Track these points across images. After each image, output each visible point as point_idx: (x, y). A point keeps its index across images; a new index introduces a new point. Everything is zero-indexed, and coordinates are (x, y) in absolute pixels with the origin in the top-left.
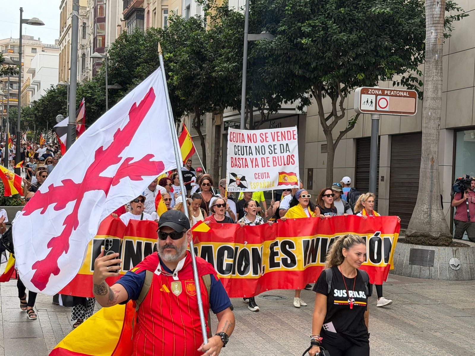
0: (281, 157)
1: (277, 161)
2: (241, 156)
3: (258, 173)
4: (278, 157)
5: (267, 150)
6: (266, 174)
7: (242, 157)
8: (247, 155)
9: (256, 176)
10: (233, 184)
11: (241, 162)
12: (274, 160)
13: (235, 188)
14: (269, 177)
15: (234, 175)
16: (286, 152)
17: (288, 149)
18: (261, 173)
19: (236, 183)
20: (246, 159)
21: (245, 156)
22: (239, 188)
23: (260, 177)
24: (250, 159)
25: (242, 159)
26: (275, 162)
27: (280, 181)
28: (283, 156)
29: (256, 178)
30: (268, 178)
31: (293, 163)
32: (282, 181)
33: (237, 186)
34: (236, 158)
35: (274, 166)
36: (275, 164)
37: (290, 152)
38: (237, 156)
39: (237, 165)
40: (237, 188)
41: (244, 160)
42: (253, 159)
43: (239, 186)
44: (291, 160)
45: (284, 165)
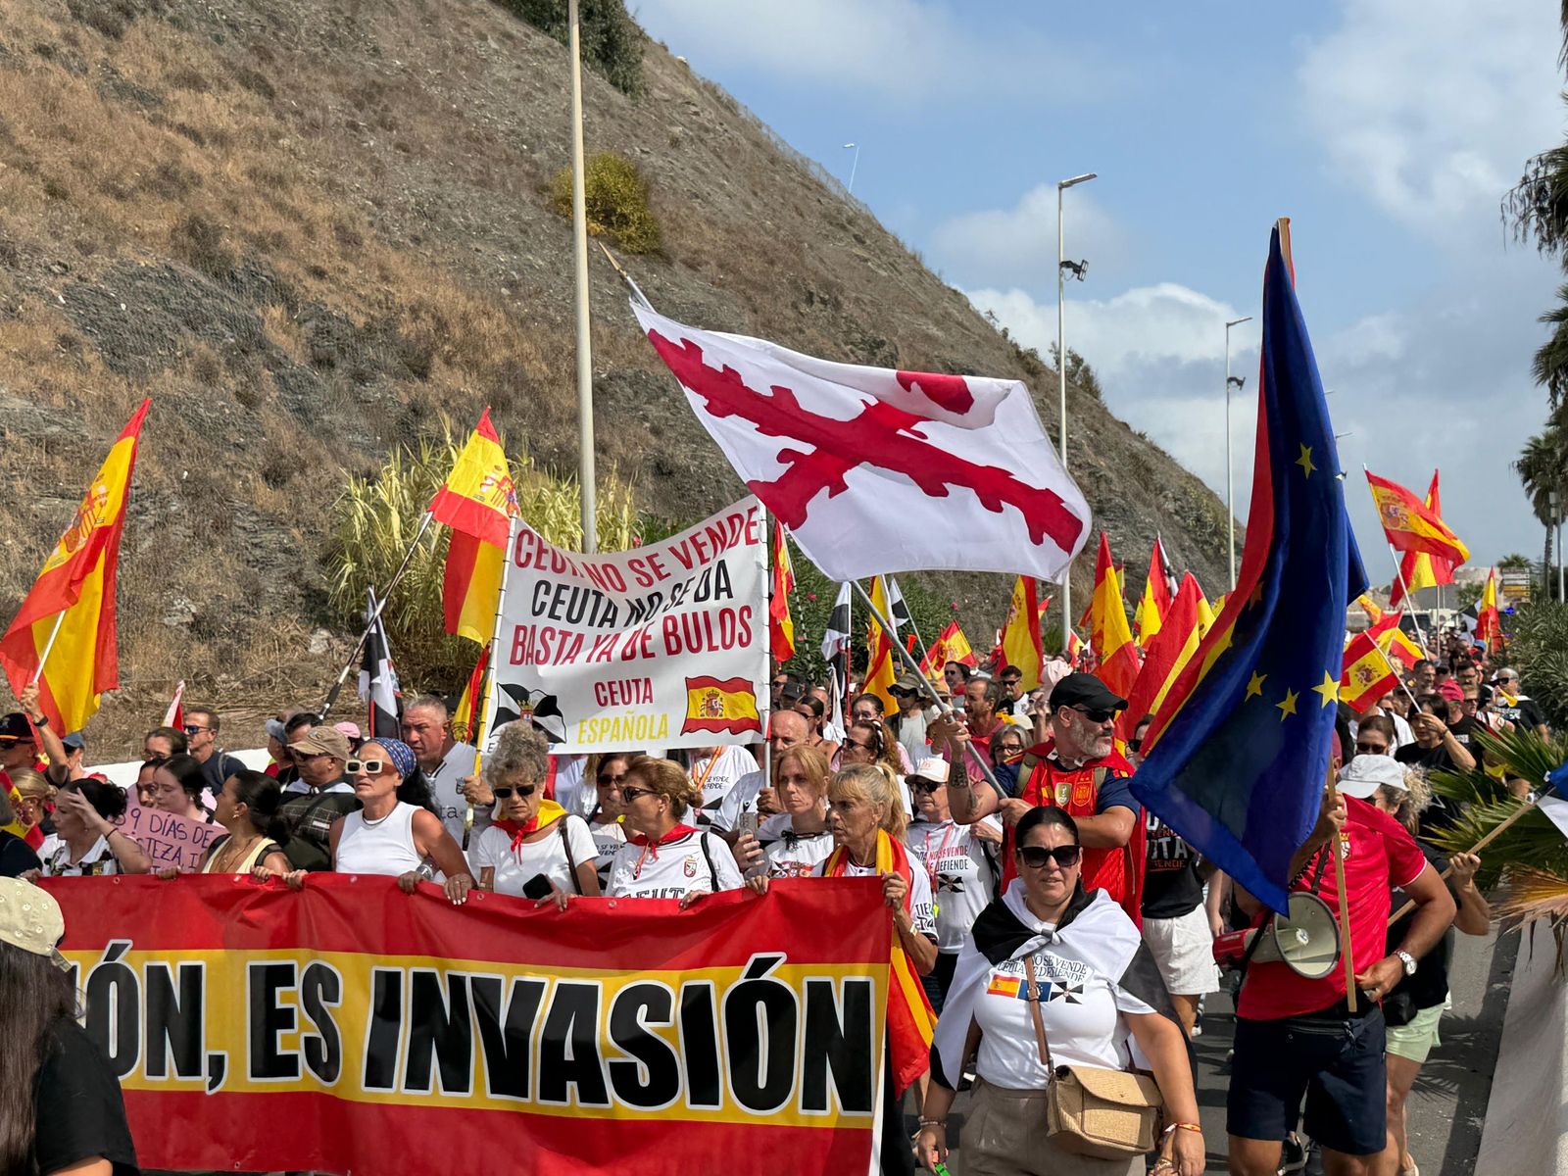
0: (695, 615)
1: (680, 632)
4: (684, 616)
6: (638, 686)
9: (602, 694)
12: (670, 629)
14: (650, 697)
15: (517, 692)
16: (717, 597)
17: (723, 585)
18: (621, 683)
23: (617, 698)
26: (672, 639)
27: (692, 716)
28: (706, 614)
29: (603, 701)
30: (648, 700)
31: (745, 639)
32: (698, 713)
34: (534, 630)
35: (670, 652)
36: (674, 647)
37: (730, 596)
44: (739, 628)
45: (712, 648)
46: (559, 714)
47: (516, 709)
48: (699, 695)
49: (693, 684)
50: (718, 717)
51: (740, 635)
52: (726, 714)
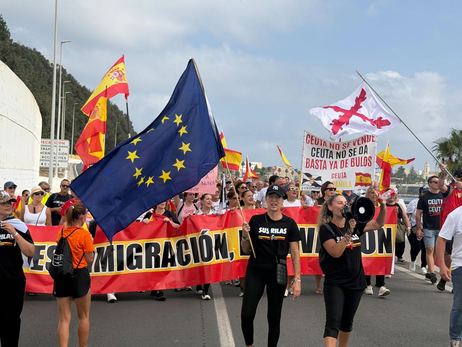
0: (359, 157)
1: (355, 161)
2: (320, 159)
3: (336, 174)
4: (356, 158)
5: (348, 153)
6: (343, 174)
7: (322, 159)
8: (327, 158)
10: (306, 183)
11: (319, 164)
12: (353, 161)
13: (309, 187)
14: (346, 177)
15: (308, 175)
16: (364, 153)
18: (338, 174)
19: (310, 182)
20: (325, 162)
21: (325, 159)
22: (313, 186)
23: (337, 177)
24: (330, 162)
25: (321, 161)
28: (361, 157)
29: (333, 177)
33: (311, 185)
34: (313, 160)
36: (353, 165)
37: (367, 154)
38: (315, 158)
39: (313, 166)
40: (311, 187)
41: (323, 162)
42: (333, 162)
43: (312, 185)
44: (368, 162)
45: (362, 166)
46: (321, 180)
47: (308, 179)
48: (359, 177)
49: (357, 174)
50: (362, 182)
51: (368, 163)
52: (364, 182)
